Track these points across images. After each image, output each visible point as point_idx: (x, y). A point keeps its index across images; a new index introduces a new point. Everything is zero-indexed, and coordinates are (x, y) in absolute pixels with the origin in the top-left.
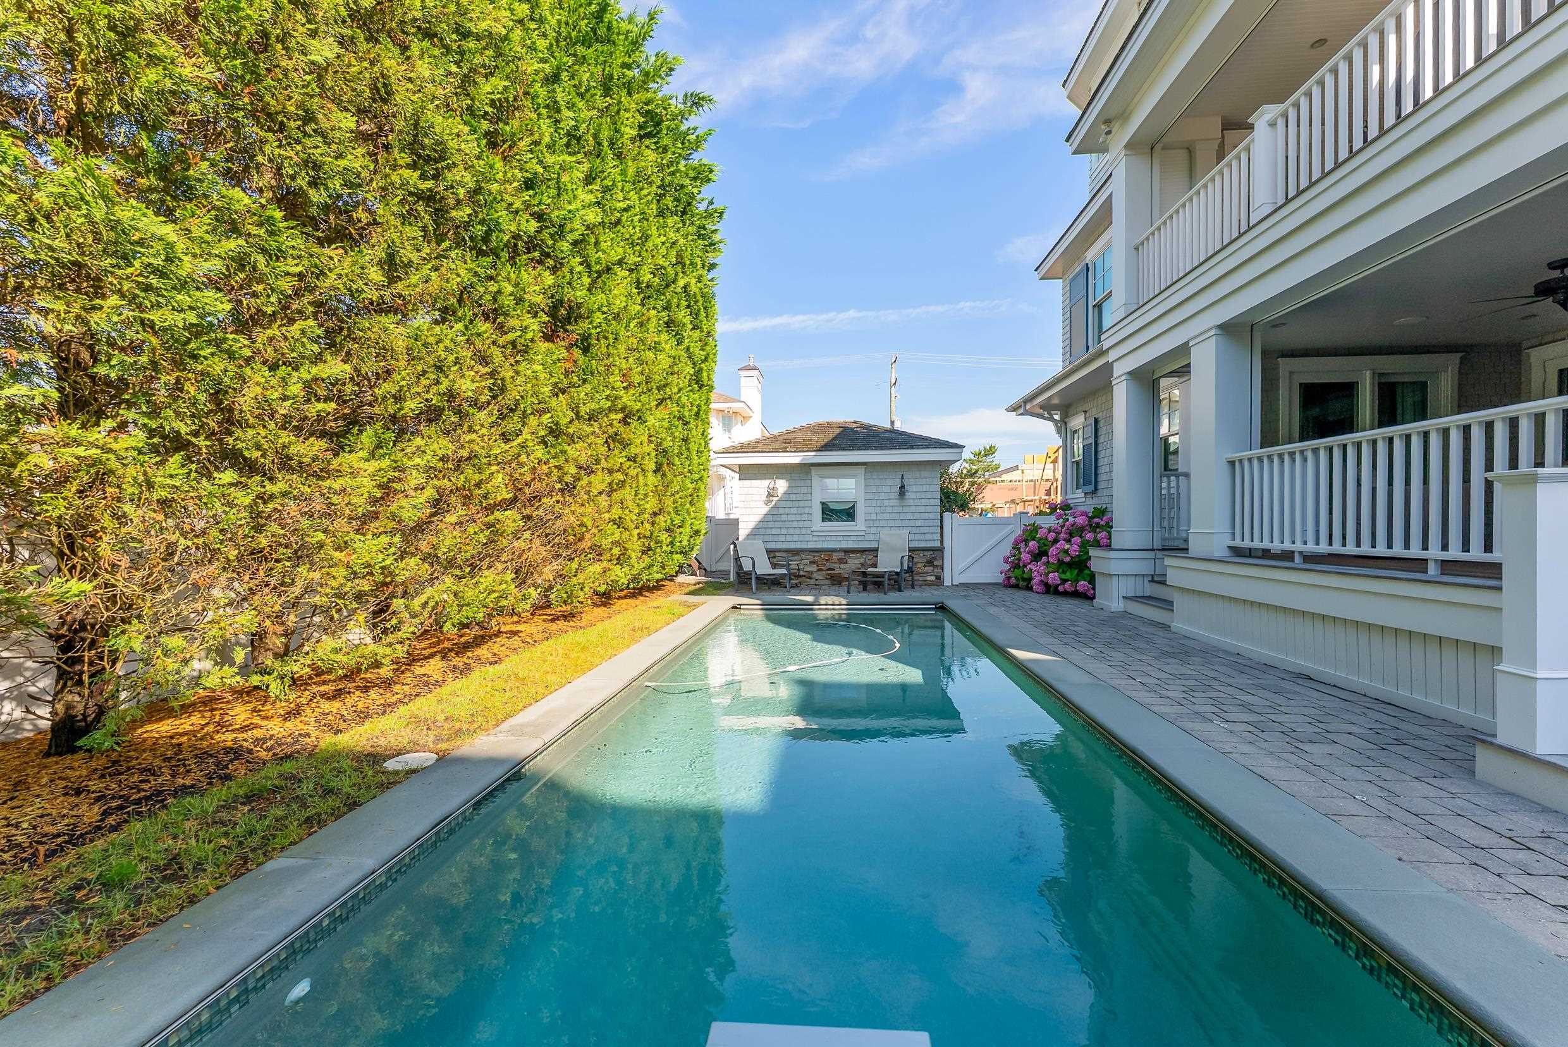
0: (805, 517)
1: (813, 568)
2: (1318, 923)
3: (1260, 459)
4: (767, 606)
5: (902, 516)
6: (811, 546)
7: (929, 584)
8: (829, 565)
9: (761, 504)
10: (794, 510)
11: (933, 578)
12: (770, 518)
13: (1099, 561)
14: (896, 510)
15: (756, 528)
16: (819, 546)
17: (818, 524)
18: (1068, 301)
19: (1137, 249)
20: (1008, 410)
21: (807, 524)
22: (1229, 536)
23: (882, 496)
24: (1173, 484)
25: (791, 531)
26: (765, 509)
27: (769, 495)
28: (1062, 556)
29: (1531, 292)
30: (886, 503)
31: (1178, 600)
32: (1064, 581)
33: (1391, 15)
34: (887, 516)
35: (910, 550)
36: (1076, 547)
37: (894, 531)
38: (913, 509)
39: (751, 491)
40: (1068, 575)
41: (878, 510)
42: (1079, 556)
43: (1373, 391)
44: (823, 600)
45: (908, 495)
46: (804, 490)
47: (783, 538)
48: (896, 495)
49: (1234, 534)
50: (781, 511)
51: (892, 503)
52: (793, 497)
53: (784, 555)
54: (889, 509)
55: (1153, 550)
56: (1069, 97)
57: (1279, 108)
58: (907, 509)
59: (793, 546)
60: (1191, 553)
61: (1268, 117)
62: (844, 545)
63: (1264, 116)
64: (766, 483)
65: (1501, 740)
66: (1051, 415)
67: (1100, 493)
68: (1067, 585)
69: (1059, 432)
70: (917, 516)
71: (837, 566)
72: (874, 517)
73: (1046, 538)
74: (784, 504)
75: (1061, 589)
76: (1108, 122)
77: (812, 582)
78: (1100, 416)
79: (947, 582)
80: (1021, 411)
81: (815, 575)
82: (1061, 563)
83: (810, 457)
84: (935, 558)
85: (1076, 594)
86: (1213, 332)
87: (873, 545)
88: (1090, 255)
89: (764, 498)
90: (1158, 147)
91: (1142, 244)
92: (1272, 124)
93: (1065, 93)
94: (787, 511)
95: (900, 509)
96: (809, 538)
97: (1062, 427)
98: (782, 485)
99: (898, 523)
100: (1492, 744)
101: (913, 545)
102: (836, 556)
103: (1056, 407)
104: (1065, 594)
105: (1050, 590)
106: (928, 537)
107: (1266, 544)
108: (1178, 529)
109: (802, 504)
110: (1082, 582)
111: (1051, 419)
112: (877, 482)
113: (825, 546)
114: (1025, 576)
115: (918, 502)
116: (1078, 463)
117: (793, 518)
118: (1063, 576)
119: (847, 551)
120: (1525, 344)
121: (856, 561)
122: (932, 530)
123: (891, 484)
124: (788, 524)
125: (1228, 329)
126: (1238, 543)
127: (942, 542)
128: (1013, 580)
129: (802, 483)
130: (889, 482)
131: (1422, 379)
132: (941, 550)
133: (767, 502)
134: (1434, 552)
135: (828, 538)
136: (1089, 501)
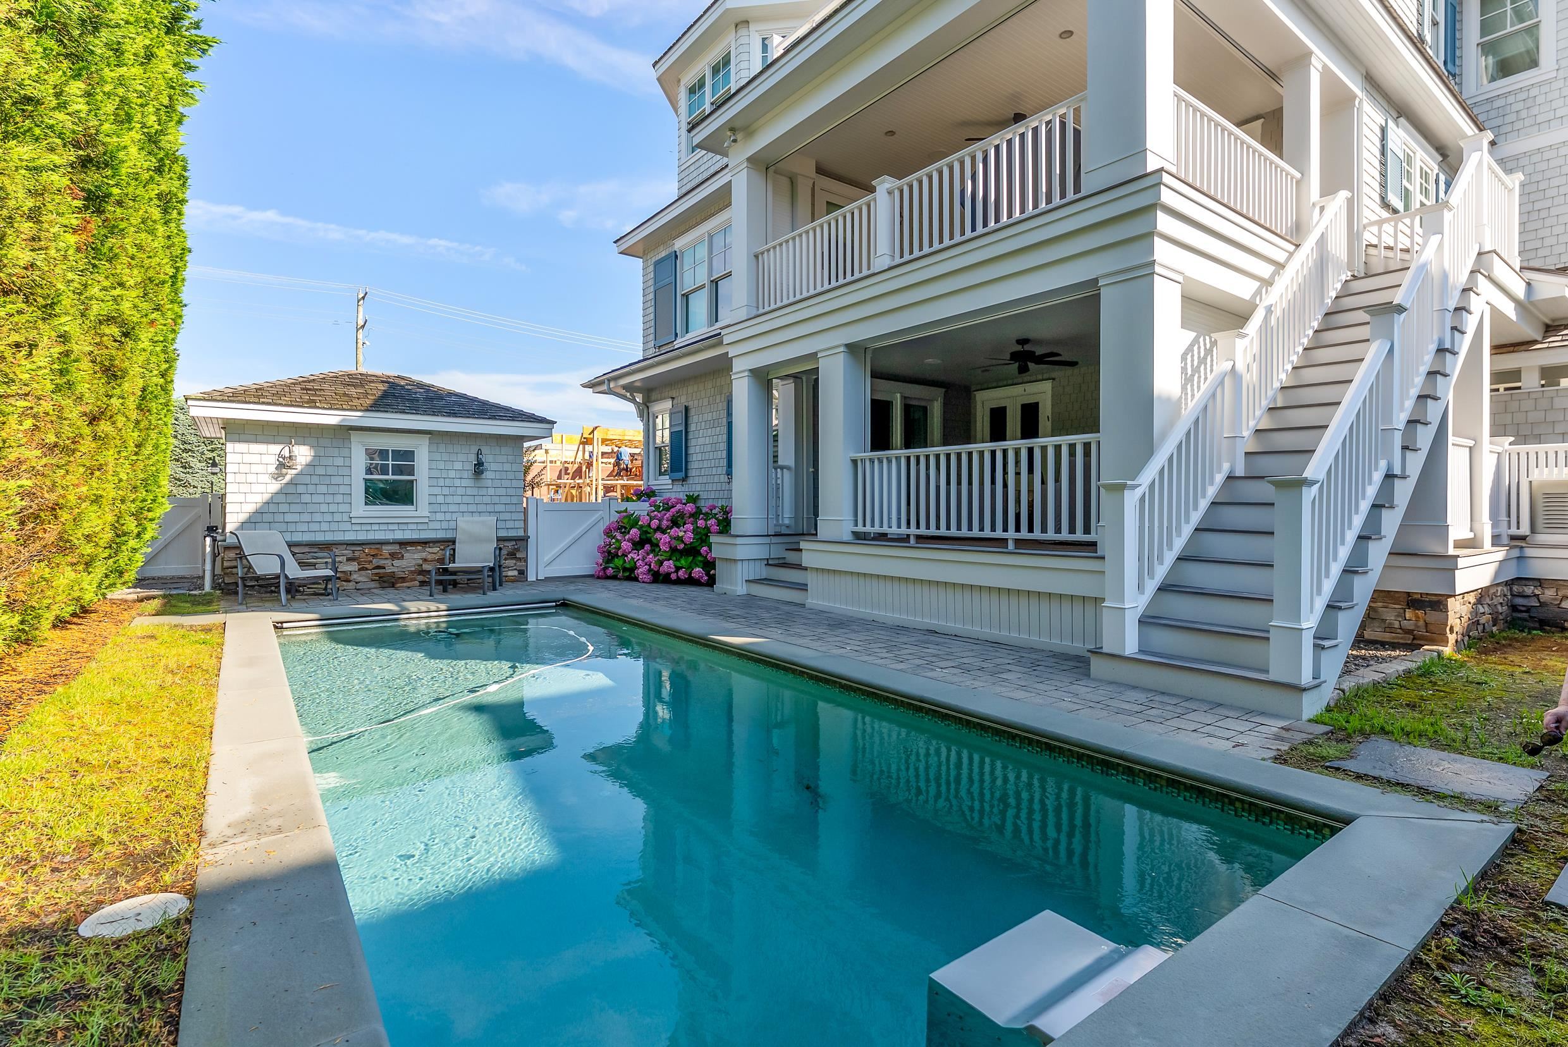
0: (339, 498)
1: (353, 567)
2: (1112, 775)
3: (872, 461)
4: (326, 620)
5: (478, 499)
6: (350, 537)
7: (514, 580)
8: (376, 562)
9: (266, 478)
10: (323, 489)
11: (515, 573)
12: (282, 498)
13: (719, 546)
14: (469, 491)
15: (257, 512)
16: (362, 537)
17: (360, 508)
18: (651, 282)
19: (756, 257)
20: (584, 386)
21: (342, 508)
22: (852, 523)
23: (452, 474)
24: (779, 475)
25: (317, 517)
26: (275, 487)
27: (281, 465)
28: (675, 543)
29: (1008, 357)
30: (457, 483)
31: (810, 579)
32: (678, 569)
33: (979, 149)
34: (458, 499)
35: (499, 539)
36: (690, 534)
37: (476, 518)
38: (491, 491)
39: (247, 458)
40: (683, 562)
41: (446, 491)
42: (691, 543)
43: (901, 409)
44: (412, 606)
45: (488, 475)
46: (339, 461)
47: (304, 527)
48: (470, 474)
49: (856, 521)
50: (301, 489)
51: (465, 483)
52: (320, 471)
53: (307, 549)
54: (460, 491)
55: (768, 536)
56: (658, 79)
57: (898, 183)
58: (483, 492)
59: (320, 537)
60: (820, 537)
61: (887, 185)
62: (399, 535)
63: (885, 185)
64: (275, 449)
65: (1105, 650)
66: (634, 397)
67: (690, 481)
68: (680, 573)
69: (641, 416)
70: (496, 500)
71: (389, 562)
72: (440, 499)
73: (649, 525)
74: (307, 479)
75: (673, 576)
76: (732, 130)
77: (351, 585)
78: (690, 404)
79: (531, 577)
80: (604, 387)
81: (355, 576)
82: (674, 550)
83: (354, 417)
84: (518, 550)
85: (691, 581)
86: (842, 349)
87: (449, 535)
88: (679, 244)
89: (272, 469)
90: (771, 170)
91: (762, 253)
92: (890, 193)
93: (653, 74)
94: (311, 489)
95: (475, 491)
96: (348, 526)
97: (645, 412)
98: (303, 454)
99: (472, 508)
100: (1101, 653)
101: (503, 534)
102: (386, 550)
103: (638, 390)
104: (679, 582)
105: (659, 578)
106: (510, 524)
107: (885, 529)
108: (783, 517)
109: (335, 480)
110: (698, 569)
111: (633, 401)
112: (445, 457)
113: (371, 536)
114: (627, 566)
115: (497, 483)
116: (659, 449)
117: (320, 499)
118: (678, 564)
119: (403, 544)
120: (973, 388)
121: (416, 556)
122: (515, 516)
123: (464, 460)
124: (311, 508)
125: (853, 349)
126: (860, 528)
127: (526, 530)
128: (610, 571)
129: (336, 452)
130: (461, 457)
131: (923, 404)
132: (525, 539)
133: (277, 476)
134: (1011, 534)
135: (376, 527)
136: (678, 487)
